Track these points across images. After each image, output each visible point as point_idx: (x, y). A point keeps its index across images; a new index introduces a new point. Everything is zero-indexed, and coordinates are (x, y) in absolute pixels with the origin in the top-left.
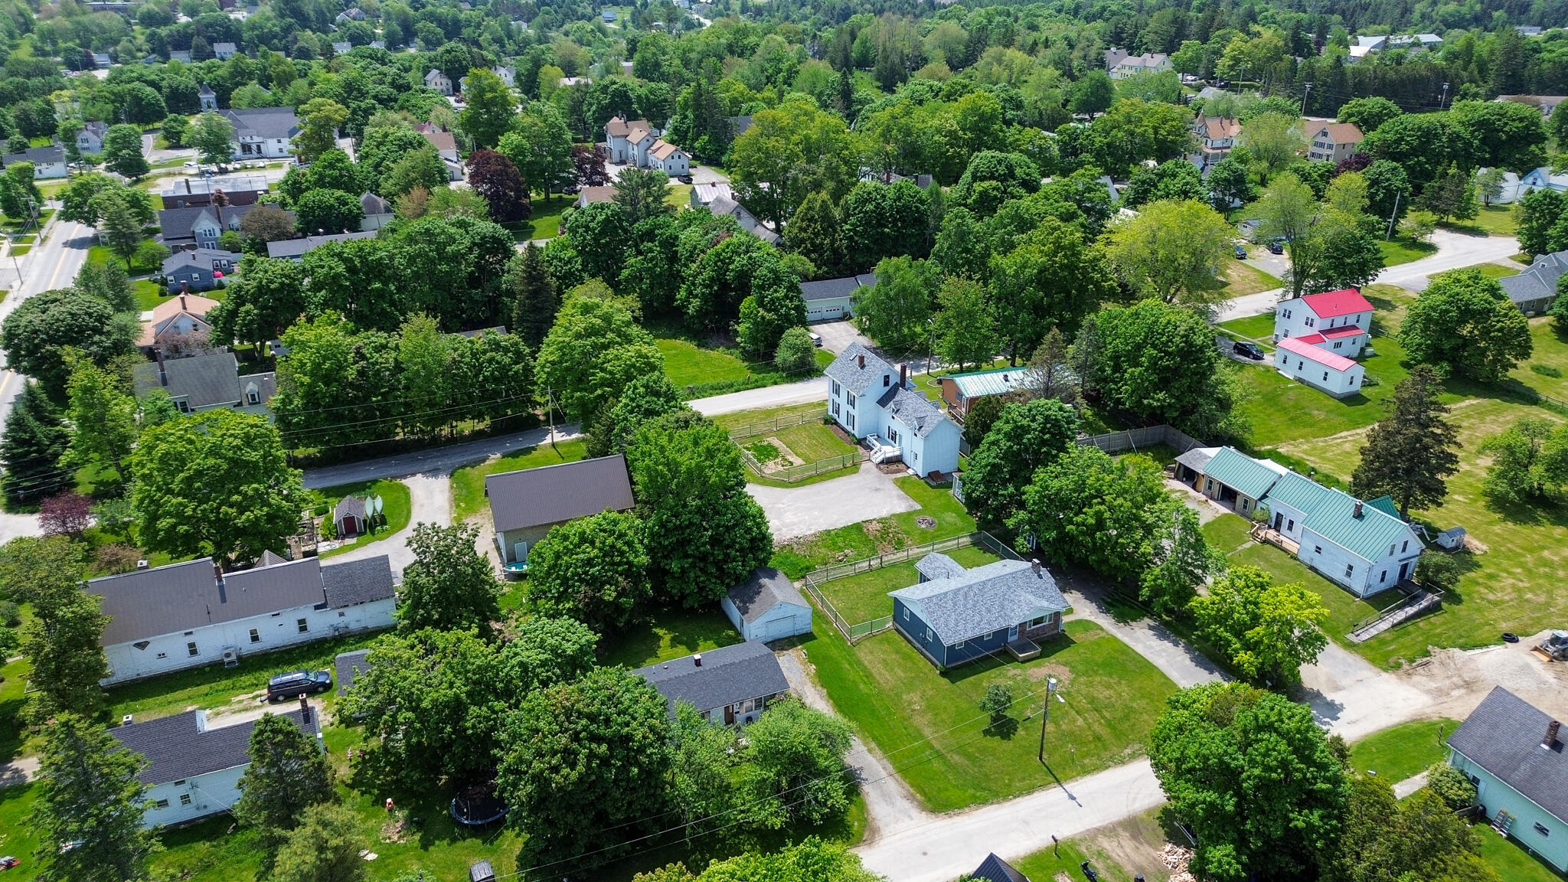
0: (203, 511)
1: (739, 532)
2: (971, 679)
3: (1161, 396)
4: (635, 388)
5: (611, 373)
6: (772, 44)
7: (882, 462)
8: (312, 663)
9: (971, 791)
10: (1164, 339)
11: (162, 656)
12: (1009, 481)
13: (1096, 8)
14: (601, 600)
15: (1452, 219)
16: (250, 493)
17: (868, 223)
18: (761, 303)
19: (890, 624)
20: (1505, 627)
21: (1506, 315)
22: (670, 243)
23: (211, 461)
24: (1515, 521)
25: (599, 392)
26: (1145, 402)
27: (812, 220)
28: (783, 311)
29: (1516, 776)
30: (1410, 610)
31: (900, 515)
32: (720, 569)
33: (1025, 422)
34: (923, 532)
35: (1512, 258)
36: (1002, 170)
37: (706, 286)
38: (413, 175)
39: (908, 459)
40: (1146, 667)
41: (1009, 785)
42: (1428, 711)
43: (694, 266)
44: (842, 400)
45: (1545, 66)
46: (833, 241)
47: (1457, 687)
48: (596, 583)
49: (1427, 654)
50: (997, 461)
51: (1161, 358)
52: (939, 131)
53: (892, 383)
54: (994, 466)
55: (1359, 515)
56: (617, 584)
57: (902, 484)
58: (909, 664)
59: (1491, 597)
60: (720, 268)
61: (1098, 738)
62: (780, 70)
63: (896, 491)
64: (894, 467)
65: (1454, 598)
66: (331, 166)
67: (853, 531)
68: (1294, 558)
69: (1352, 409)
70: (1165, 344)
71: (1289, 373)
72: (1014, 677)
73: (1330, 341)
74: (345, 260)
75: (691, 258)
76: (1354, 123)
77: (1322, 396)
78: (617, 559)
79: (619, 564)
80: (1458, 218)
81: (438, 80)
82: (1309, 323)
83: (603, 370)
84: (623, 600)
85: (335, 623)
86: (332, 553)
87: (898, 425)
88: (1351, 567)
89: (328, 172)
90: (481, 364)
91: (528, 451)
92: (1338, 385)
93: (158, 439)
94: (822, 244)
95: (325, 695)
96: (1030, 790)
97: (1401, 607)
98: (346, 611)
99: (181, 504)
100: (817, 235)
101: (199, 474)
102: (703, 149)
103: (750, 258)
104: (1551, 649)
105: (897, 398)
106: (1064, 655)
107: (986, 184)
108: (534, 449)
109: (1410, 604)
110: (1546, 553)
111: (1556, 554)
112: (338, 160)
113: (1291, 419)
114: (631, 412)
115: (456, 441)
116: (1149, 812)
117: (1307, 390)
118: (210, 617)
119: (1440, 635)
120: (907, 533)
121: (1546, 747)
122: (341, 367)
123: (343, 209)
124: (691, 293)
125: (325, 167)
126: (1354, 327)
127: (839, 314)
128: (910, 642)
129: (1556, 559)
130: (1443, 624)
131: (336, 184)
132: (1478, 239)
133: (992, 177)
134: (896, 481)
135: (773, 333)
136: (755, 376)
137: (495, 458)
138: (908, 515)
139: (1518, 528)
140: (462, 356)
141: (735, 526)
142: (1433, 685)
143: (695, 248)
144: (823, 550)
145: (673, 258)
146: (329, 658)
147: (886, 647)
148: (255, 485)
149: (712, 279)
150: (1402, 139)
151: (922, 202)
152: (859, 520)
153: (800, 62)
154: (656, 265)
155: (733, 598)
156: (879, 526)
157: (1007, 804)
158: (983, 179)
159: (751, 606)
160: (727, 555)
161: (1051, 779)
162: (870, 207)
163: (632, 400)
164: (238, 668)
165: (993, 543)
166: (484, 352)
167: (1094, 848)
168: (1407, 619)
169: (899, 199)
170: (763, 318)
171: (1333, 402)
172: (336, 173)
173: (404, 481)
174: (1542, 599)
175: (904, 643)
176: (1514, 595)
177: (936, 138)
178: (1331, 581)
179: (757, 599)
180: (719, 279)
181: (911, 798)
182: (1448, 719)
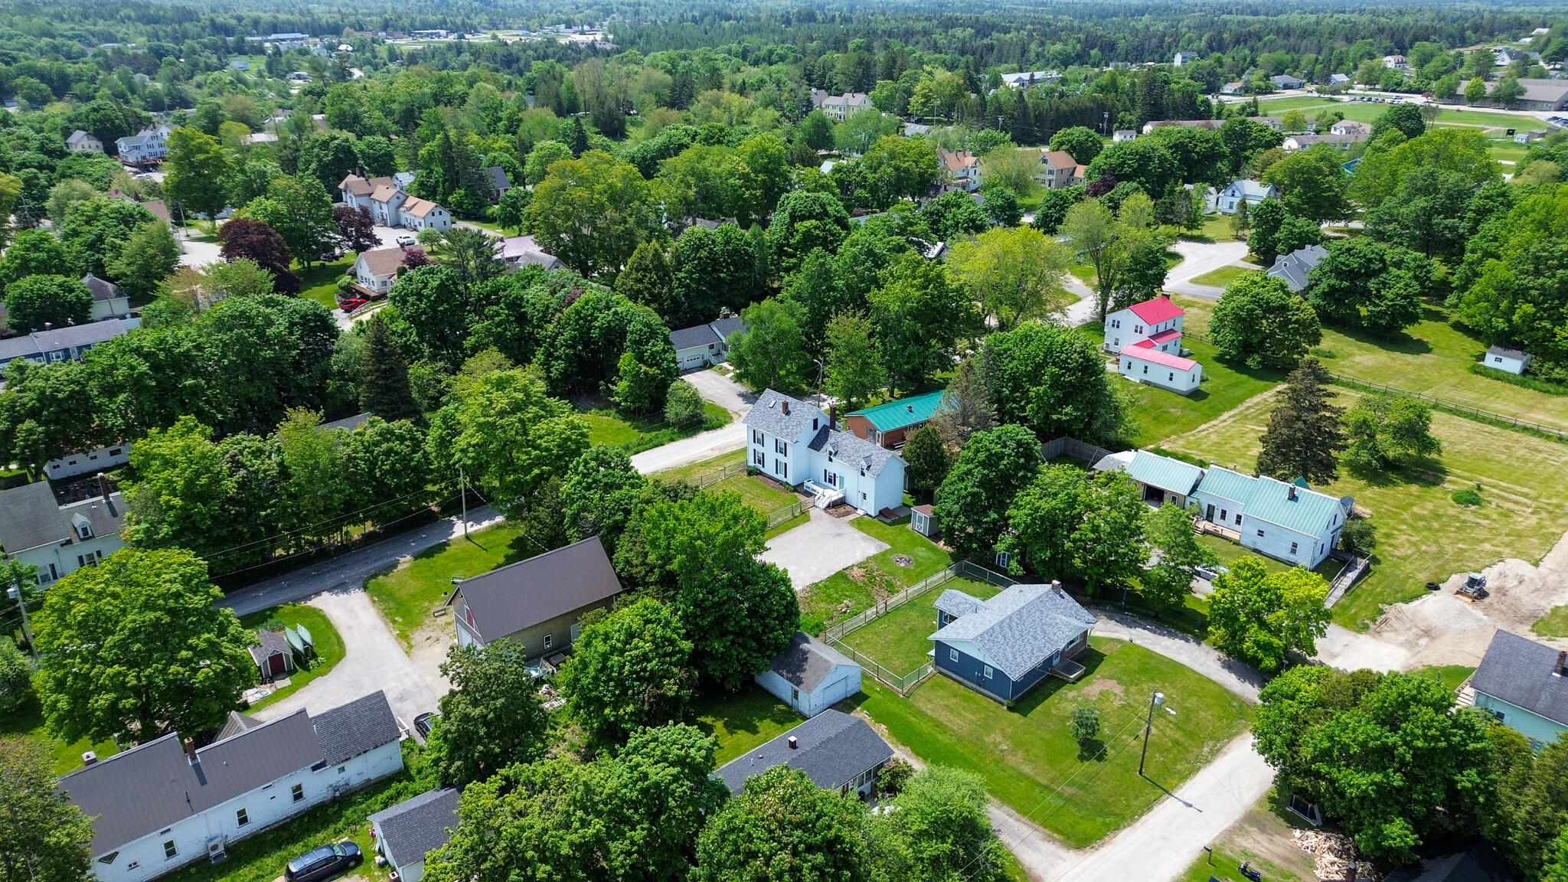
0: (147, 677)
1: (775, 599)
2: (1039, 708)
3: (1068, 409)
4: (586, 463)
5: (547, 449)
6: (483, 92)
7: (828, 506)
8: (320, 836)
9: (1100, 820)
10: (1064, 356)
11: (133, 866)
12: (989, 508)
13: (763, 52)
14: (664, 695)
15: (1183, 230)
16: (203, 645)
17: (703, 270)
18: (640, 359)
19: (930, 669)
20: (1423, 577)
21: (1298, 309)
22: (516, 304)
23: (151, 615)
24: (1378, 485)
25: (536, 471)
26: (1054, 417)
27: (646, 269)
28: (665, 365)
29: (1541, 705)
30: (1352, 575)
31: (875, 557)
32: (760, 642)
33: (998, 449)
34: (906, 571)
35: (1243, 260)
36: (818, 209)
37: (568, 347)
38: (150, 251)
39: (854, 499)
40: (1177, 668)
41: (1128, 806)
42: (1412, 662)
43: (550, 327)
44: (769, 451)
45: (1177, 95)
46: (671, 290)
47: (1421, 637)
48: (655, 679)
49: (1381, 612)
50: (975, 489)
51: (1063, 375)
52: (732, 174)
53: (820, 426)
54: (973, 495)
55: (1293, 497)
56: (673, 675)
57: (859, 524)
58: (974, 706)
59: (1397, 553)
60: (582, 327)
61: (1176, 743)
62: (500, 119)
63: (858, 535)
64: (842, 510)
65: (1375, 560)
66: (36, 247)
67: (840, 581)
68: (1237, 543)
69: (1199, 403)
70: (1065, 361)
71: (1135, 377)
72: (1074, 700)
73: (1159, 344)
74: (146, 357)
75: (545, 318)
76: (1067, 150)
77: (1171, 395)
78: (670, 649)
79: (670, 655)
80: (1189, 228)
81: (86, 142)
82: (1139, 330)
83: (536, 447)
84: (682, 692)
85: (333, 782)
86: (266, 701)
87: (836, 467)
88: (1295, 545)
89: (33, 255)
90: (375, 458)
91: (441, 547)
92: (1183, 383)
93: (70, 598)
94: (660, 293)
95: (360, 869)
96: (1148, 807)
97: (1343, 574)
98: (346, 765)
99: (119, 673)
100: (654, 285)
101: (134, 632)
102: (460, 204)
103: (616, 313)
104: (1471, 591)
105: (831, 440)
106: (1102, 669)
107: (808, 223)
108: (446, 544)
109: (1348, 570)
110: (1415, 509)
111: (1424, 508)
112: (42, 240)
113: (1155, 419)
114: (588, 488)
115: (347, 549)
116: (1259, 802)
117: (1156, 391)
118: (191, 806)
119: (1382, 592)
120: (891, 574)
121: (1558, 675)
122: (216, 479)
123: (71, 297)
124: (550, 355)
125: (27, 249)
126: (1172, 331)
127: (699, 363)
128: (961, 683)
129: (1425, 512)
130: (1379, 583)
131: (44, 268)
132: (1209, 246)
133: (810, 217)
134: (852, 523)
135: (656, 387)
136: (648, 436)
137: (406, 561)
138: (884, 554)
139: (1383, 490)
140: (355, 451)
141: (770, 593)
142: (1402, 638)
143: (548, 307)
144: (822, 605)
145: (522, 319)
146: (340, 825)
147: (940, 693)
148: (206, 636)
149: (573, 338)
150: (1124, 163)
151: (749, 244)
152: (839, 568)
153: (520, 110)
154: (505, 329)
155: (777, 670)
156: (862, 572)
157: (1138, 824)
158: (803, 218)
159: (802, 675)
160: (766, 626)
161: (1160, 791)
162: (703, 253)
163: (585, 476)
164: (229, 861)
165: (975, 570)
166: (377, 444)
167: (1237, 849)
168: (1354, 582)
169: (727, 243)
170: (646, 373)
171: (1181, 399)
172: (43, 255)
173: (309, 603)
174: (1434, 549)
175: (956, 685)
176: (1413, 549)
177: (731, 181)
178: (1276, 559)
179: (806, 667)
180: (583, 336)
181: (1050, 839)
182: (1430, 666)
